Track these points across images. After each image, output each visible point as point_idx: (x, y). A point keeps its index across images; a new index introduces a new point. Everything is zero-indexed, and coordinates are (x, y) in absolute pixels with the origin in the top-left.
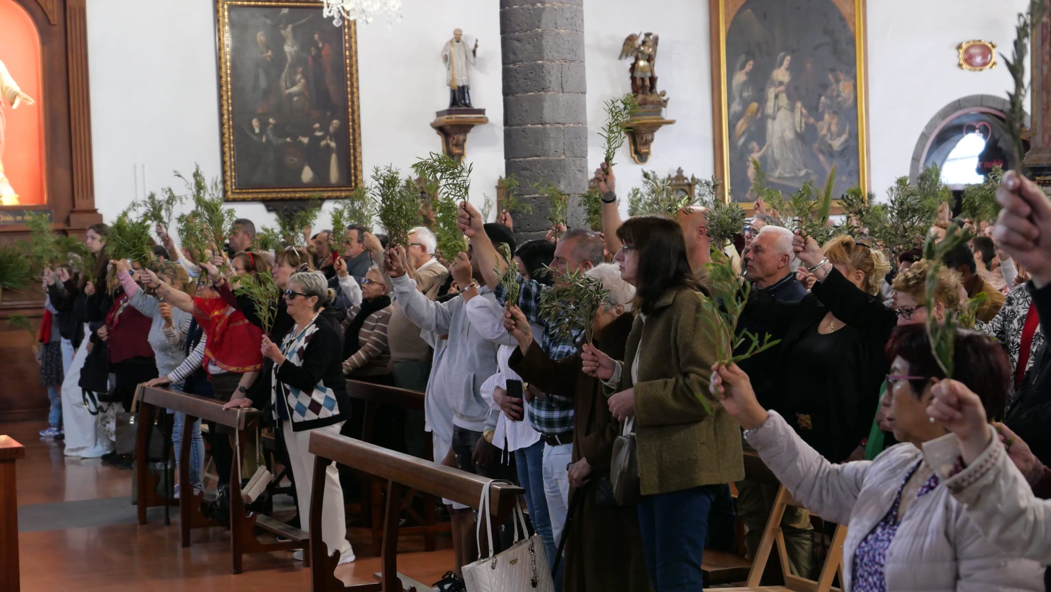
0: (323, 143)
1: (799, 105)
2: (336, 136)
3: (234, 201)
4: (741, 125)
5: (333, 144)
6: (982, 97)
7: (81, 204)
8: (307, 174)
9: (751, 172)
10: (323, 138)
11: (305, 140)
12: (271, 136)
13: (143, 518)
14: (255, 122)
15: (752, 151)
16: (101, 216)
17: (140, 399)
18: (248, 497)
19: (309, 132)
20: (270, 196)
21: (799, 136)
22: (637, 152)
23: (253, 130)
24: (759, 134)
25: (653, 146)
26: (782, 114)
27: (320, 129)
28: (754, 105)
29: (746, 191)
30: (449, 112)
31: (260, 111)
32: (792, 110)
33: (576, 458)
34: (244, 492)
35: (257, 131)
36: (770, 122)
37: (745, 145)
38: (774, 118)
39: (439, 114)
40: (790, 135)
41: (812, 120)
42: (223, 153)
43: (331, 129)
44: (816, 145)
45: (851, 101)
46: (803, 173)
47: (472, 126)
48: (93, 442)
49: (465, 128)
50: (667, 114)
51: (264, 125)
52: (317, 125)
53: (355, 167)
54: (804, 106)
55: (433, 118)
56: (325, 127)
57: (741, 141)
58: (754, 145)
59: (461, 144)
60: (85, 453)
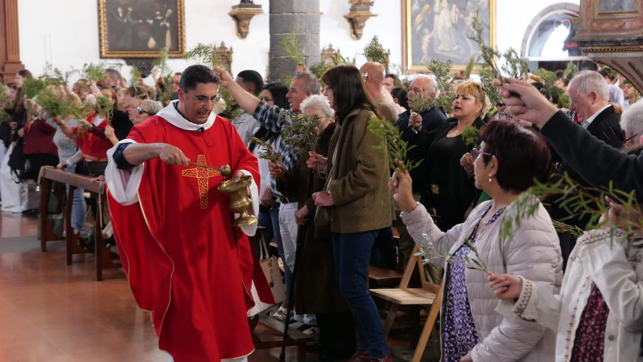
0: (162, 24)
1: (454, 6)
2: (170, 20)
3: (106, 58)
4: (419, 18)
5: (168, 25)
6: (566, 4)
7: (11, 58)
8: (152, 43)
9: (425, 47)
10: (162, 20)
11: (151, 22)
12: (129, 19)
13: (44, 248)
14: (120, 10)
15: (425, 34)
16: (23, 66)
17: (43, 176)
18: (106, 235)
19: (153, 17)
20: (129, 56)
21: (455, 26)
22: (355, 33)
23: (118, 14)
24: (429, 24)
25: (364, 29)
26: (444, 12)
27: (160, 15)
28: (427, 6)
29: (421, 58)
30: (240, 6)
31: (123, 3)
32: (450, 9)
33: (300, 207)
34: (103, 232)
35: (121, 15)
36: (436, 17)
37: (421, 30)
38: (439, 14)
39: (234, 7)
40: (448, 25)
41: (462, 16)
42: (100, 29)
43: (167, 15)
44: (464, 31)
45: (486, 5)
46: (456, 48)
47: (253, 15)
49: (249, 16)
50: (373, 10)
51: (125, 12)
52: (158, 13)
53: (182, 39)
54: (458, 7)
55: (230, 10)
56: (163, 14)
57: (418, 28)
58: (426, 30)
59: (246, 26)
60: (14, 210)
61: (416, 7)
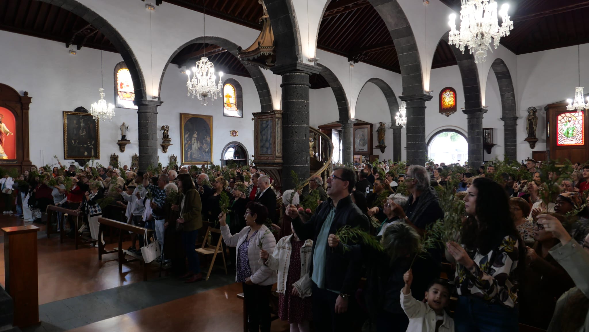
0: (90, 146)
1: (199, 142)
2: (93, 145)
3: (67, 159)
4: (187, 146)
5: (93, 147)
6: (235, 142)
7: (25, 159)
8: (86, 154)
9: (189, 155)
10: (90, 145)
11: (86, 146)
12: (77, 145)
14: (73, 141)
15: (189, 151)
16: (31, 162)
18: (80, 232)
19: (87, 144)
20: (76, 158)
21: (199, 148)
22: (164, 151)
23: (72, 143)
24: (190, 148)
25: (168, 149)
26: (195, 144)
27: (89, 143)
28: (190, 142)
29: (187, 159)
30: (121, 141)
31: (74, 139)
32: (197, 143)
33: (165, 222)
34: (79, 231)
35: (73, 143)
36: (193, 145)
37: (187, 150)
38: (194, 144)
39: (119, 141)
40: (197, 148)
41: (201, 145)
42: (64, 148)
43: (92, 143)
44: (202, 150)
45: (209, 142)
46: (199, 156)
47: (127, 144)
48: (32, 217)
49: (125, 144)
50: (171, 143)
51: (75, 142)
52: (89, 142)
53: (98, 152)
54: (200, 142)
55: (117, 142)
56: (91, 143)
57: (187, 149)
58: (189, 150)
59: (124, 148)
60: (29, 220)
61: (186, 142)
